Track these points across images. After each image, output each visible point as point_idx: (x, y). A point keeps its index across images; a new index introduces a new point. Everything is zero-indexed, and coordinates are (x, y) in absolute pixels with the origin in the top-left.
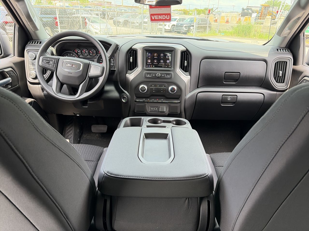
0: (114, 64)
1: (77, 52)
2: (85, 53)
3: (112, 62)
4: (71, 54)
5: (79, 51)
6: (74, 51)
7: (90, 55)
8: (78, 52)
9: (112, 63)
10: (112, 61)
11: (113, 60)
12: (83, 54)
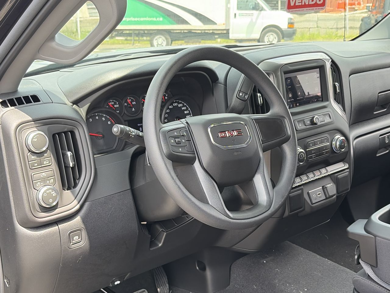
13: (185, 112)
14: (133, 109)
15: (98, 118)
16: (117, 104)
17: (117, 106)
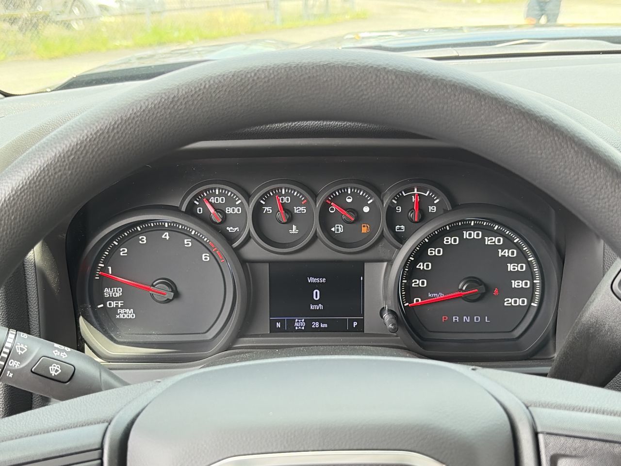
0: (531, 300)
1: (217, 218)
2: (291, 218)
3: (515, 284)
4: (166, 236)
5: (231, 202)
6: (191, 211)
7: (334, 239)
8: (225, 217)
9: (519, 293)
10: (518, 276)
11: (529, 264)
12: (275, 230)
13: (510, 267)
14: (294, 227)
15: (168, 237)
16: (236, 206)
17: (236, 211)
